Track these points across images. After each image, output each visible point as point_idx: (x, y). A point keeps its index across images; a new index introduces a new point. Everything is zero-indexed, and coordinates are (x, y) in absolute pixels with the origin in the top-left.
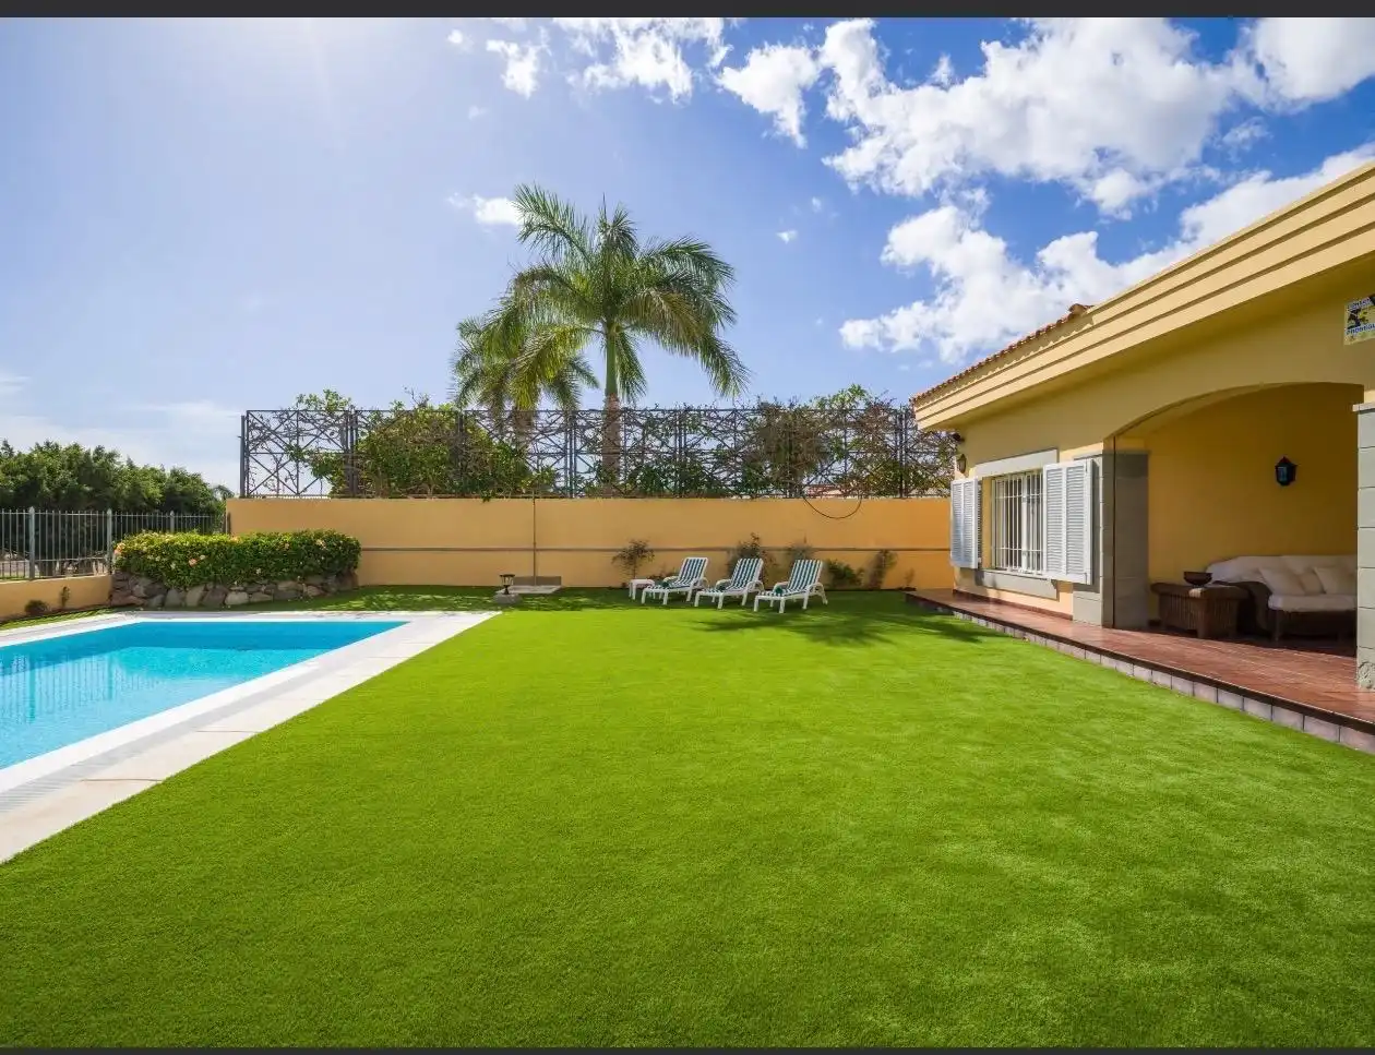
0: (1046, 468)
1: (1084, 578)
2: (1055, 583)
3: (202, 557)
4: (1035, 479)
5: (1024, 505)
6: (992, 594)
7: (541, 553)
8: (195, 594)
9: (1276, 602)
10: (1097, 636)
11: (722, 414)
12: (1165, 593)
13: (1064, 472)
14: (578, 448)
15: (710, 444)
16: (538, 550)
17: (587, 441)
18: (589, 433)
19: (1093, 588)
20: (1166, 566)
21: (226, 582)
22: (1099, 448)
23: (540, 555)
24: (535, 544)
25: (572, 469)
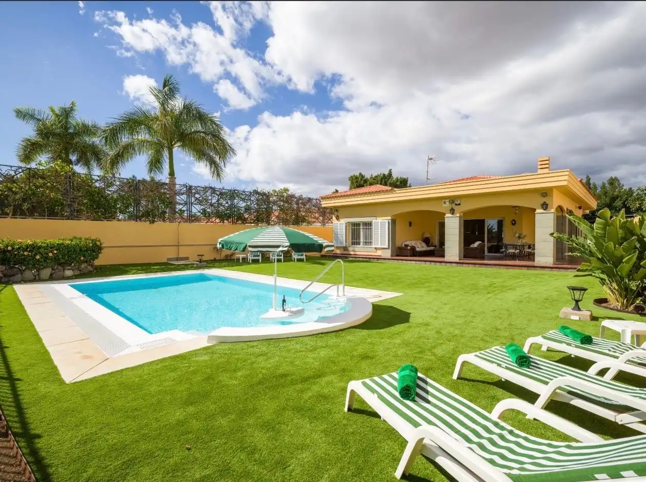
0: (373, 221)
1: (386, 246)
2: (376, 248)
3: (55, 252)
4: (370, 224)
5: (361, 230)
6: (352, 253)
7: (181, 247)
8: (46, 272)
9: (418, 249)
10: (390, 258)
11: (247, 193)
12: (400, 248)
13: (380, 223)
14: (192, 201)
15: (242, 204)
16: (180, 245)
17: (197, 199)
18: (197, 196)
19: (388, 248)
20: (398, 244)
21: (64, 265)
22: (390, 218)
23: (181, 248)
24: (178, 243)
25: (189, 210)
